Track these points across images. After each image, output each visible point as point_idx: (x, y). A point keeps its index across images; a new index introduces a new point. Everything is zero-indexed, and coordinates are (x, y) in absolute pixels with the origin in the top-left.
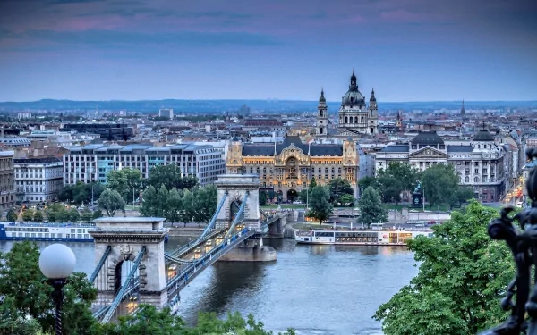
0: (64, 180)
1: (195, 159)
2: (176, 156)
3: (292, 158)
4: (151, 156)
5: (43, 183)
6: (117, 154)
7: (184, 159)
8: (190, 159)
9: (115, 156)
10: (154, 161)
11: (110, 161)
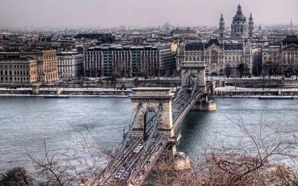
0: (84, 65)
1: (158, 52)
2: (147, 51)
3: (214, 52)
4: (133, 51)
5: (73, 67)
6: (114, 50)
7: (152, 53)
8: (155, 53)
9: (113, 52)
10: (135, 54)
11: (110, 54)
